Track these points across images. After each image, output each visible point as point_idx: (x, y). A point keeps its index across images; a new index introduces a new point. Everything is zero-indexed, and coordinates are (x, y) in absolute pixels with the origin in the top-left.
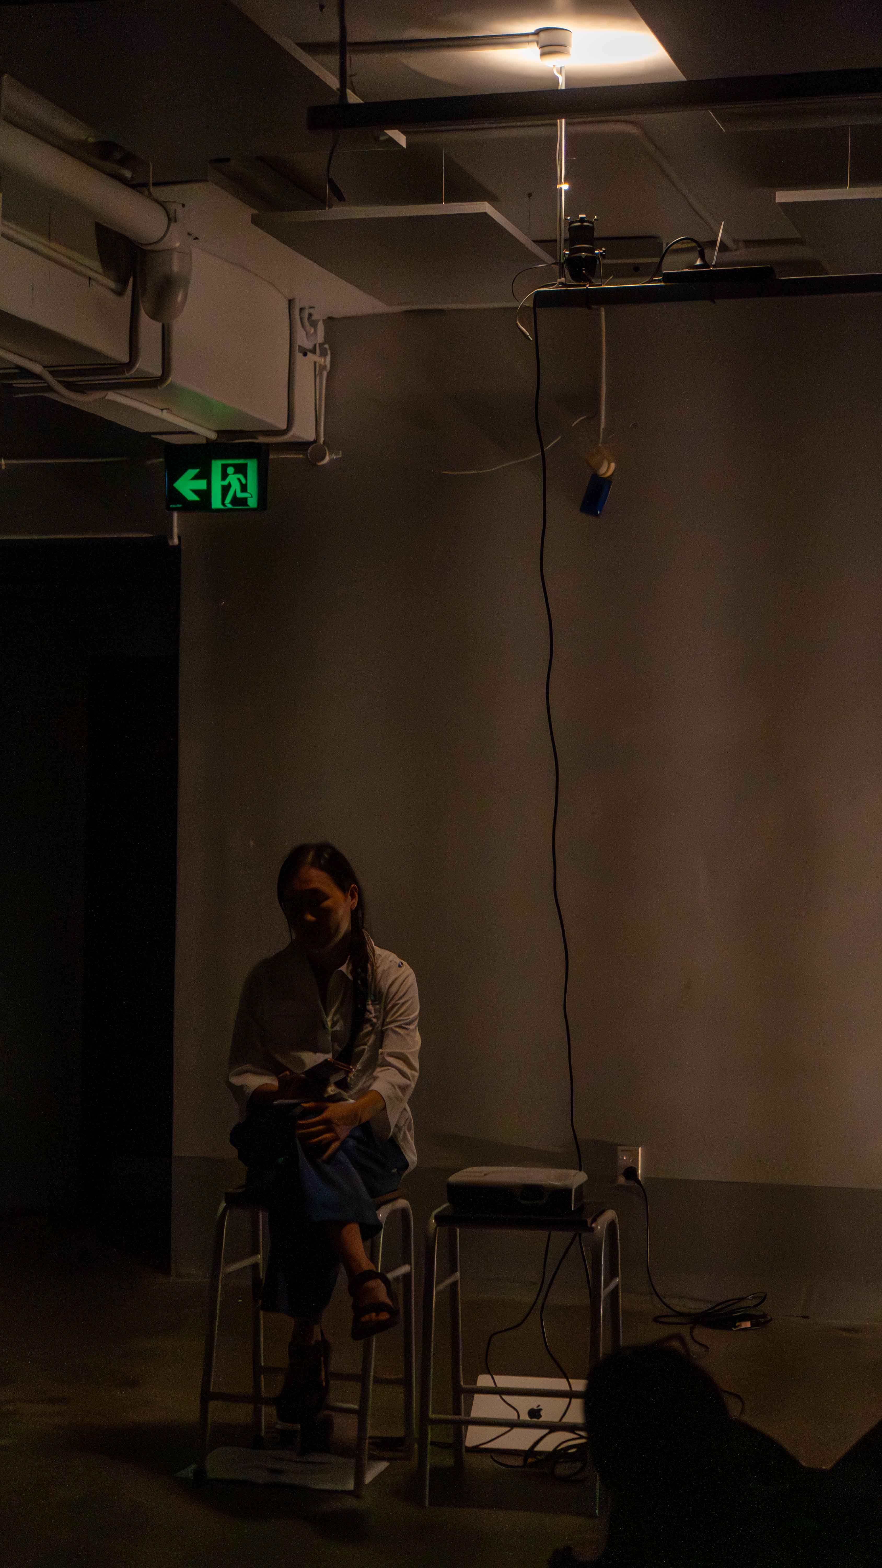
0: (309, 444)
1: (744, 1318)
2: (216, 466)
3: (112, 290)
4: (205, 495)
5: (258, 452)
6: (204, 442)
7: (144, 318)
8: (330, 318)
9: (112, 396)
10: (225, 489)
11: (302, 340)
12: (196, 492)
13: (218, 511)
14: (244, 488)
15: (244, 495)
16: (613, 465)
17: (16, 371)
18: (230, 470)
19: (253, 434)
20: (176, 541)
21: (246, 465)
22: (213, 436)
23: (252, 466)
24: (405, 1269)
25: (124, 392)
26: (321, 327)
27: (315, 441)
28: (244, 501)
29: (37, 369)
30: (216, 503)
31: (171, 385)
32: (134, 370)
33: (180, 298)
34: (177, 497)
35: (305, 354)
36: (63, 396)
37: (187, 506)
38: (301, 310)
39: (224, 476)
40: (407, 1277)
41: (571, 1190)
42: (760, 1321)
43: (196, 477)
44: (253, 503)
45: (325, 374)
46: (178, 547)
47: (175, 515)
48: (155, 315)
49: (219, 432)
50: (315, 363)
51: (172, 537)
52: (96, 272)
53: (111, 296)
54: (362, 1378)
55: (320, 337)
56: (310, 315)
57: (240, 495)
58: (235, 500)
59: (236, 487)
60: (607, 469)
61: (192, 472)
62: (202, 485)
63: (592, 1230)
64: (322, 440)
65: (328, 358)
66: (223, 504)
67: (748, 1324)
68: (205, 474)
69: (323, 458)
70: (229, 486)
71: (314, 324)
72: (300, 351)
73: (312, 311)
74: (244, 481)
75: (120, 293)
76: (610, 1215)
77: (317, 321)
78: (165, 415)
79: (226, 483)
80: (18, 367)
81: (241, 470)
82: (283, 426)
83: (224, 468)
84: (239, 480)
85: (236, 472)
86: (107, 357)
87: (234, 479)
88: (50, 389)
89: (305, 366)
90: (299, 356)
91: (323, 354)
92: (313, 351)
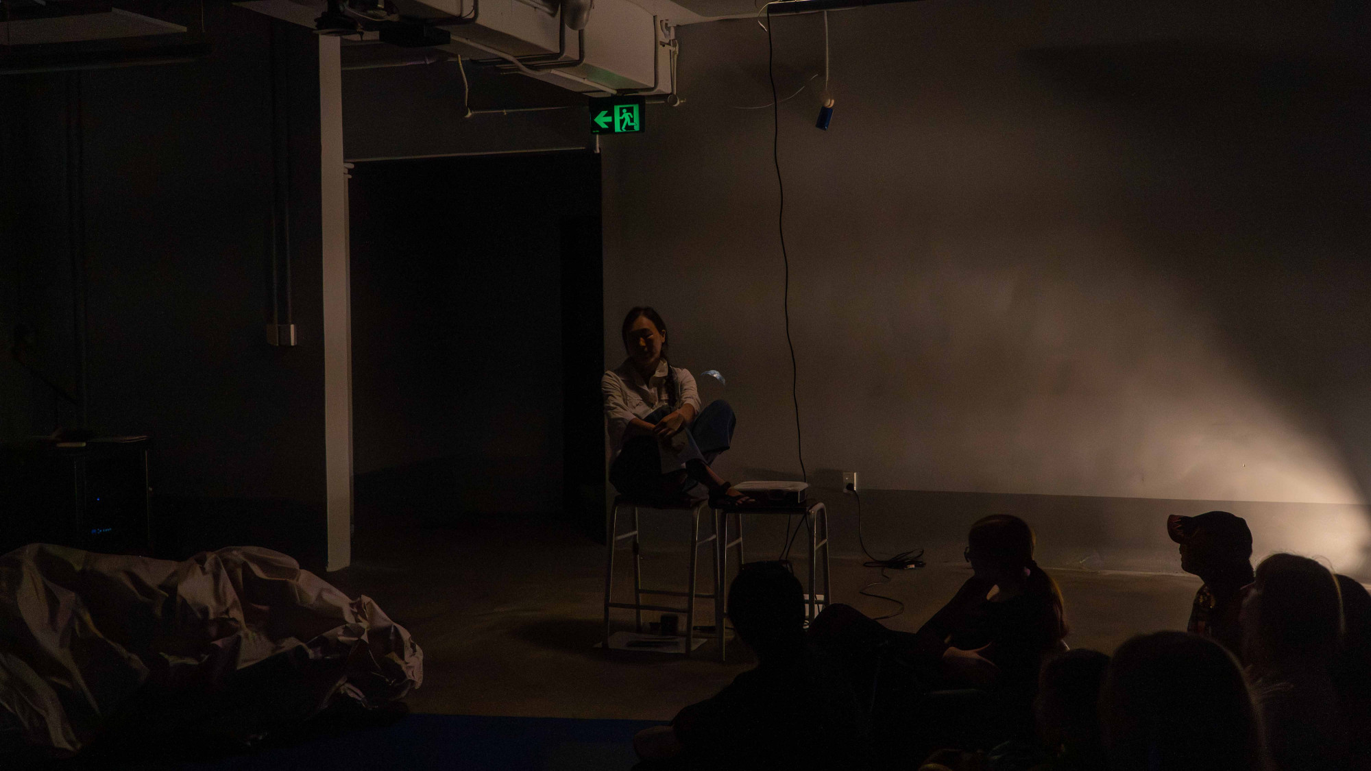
0: (668, 95)
1: (911, 563)
2: (617, 109)
3: (549, 13)
4: (612, 125)
5: (640, 101)
6: (610, 95)
7: (567, 29)
8: (678, 26)
9: (553, 71)
10: (622, 121)
11: (662, 37)
12: (606, 123)
13: (619, 133)
14: (632, 120)
15: (632, 124)
16: (833, 101)
17: (499, 60)
18: (624, 111)
19: (635, 90)
20: (598, 151)
21: (633, 107)
22: (615, 92)
23: (636, 108)
24: (714, 537)
25: (562, 69)
26: (672, 31)
27: (671, 94)
28: (632, 127)
29: (510, 58)
30: (617, 129)
31: (585, 64)
32: (563, 56)
33: (585, 15)
34: (597, 126)
35: (664, 46)
36: (524, 72)
37: (602, 131)
38: (661, 21)
39: (621, 114)
40: (715, 540)
41: (797, 493)
42: (920, 565)
43: (606, 115)
44: (637, 128)
45: (676, 56)
46: (599, 154)
47: (597, 136)
48: (573, 27)
49: (617, 90)
50: (670, 51)
51: (595, 148)
52: (538, 4)
53: (549, 17)
54: (690, 595)
55: (673, 37)
56: (666, 24)
57: (630, 124)
58: (628, 127)
59: (627, 120)
60: (830, 103)
61: (604, 113)
62: (609, 119)
63: (809, 514)
64: (675, 93)
65: (677, 47)
66: (621, 129)
67: (913, 566)
68: (611, 114)
69: (676, 102)
70: (624, 119)
71: (668, 29)
72: (661, 44)
73: (667, 22)
74: (632, 117)
75: (553, 15)
76: (820, 505)
77: (670, 27)
78: (586, 82)
79: (622, 118)
80: (500, 58)
81: (630, 110)
82: (652, 85)
83: (621, 109)
84: (629, 116)
85: (627, 112)
86: (546, 50)
87: (626, 116)
88: (519, 69)
89: (664, 52)
90: (660, 47)
91: (675, 46)
92: (669, 44)
